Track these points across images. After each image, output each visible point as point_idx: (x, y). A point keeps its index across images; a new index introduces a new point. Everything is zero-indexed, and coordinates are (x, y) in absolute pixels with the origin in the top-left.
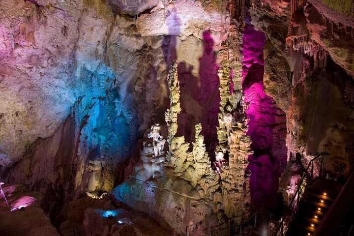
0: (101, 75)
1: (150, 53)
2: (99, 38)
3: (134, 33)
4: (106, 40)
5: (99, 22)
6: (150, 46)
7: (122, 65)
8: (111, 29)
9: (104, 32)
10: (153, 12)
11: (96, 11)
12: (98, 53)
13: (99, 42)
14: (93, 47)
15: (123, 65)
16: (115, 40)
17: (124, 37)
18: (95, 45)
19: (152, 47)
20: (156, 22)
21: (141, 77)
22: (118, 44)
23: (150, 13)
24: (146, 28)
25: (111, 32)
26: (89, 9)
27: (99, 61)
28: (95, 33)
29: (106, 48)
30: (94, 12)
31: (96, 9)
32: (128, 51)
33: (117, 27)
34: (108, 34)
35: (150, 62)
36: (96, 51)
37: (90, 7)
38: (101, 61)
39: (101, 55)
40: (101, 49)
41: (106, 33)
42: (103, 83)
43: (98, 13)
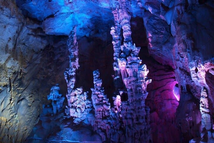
0: (9, 68)
1: (51, 50)
2: (10, 35)
3: (40, 34)
4: (16, 38)
5: (11, 21)
6: (52, 46)
7: (27, 61)
8: (22, 29)
9: (15, 31)
10: (56, 16)
11: (11, 10)
12: (8, 48)
13: (10, 39)
14: (4, 42)
15: (29, 61)
16: (23, 39)
17: (32, 37)
18: (6, 41)
19: (53, 46)
20: (58, 22)
21: (43, 68)
22: (26, 45)
23: (54, 17)
24: (49, 28)
25: (21, 31)
26: (5, 9)
27: (8, 55)
28: (7, 30)
29: (15, 45)
30: (9, 11)
31: (10, 9)
32: (34, 51)
33: (26, 28)
34: (18, 33)
35: (51, 57)
36: (7, 46)
37: (5, 6)
38: (10, 55)
39: (10, 50)
40: (11, 46)
41: (17, 32)
42: (10, 75)
43: (12, 13)
